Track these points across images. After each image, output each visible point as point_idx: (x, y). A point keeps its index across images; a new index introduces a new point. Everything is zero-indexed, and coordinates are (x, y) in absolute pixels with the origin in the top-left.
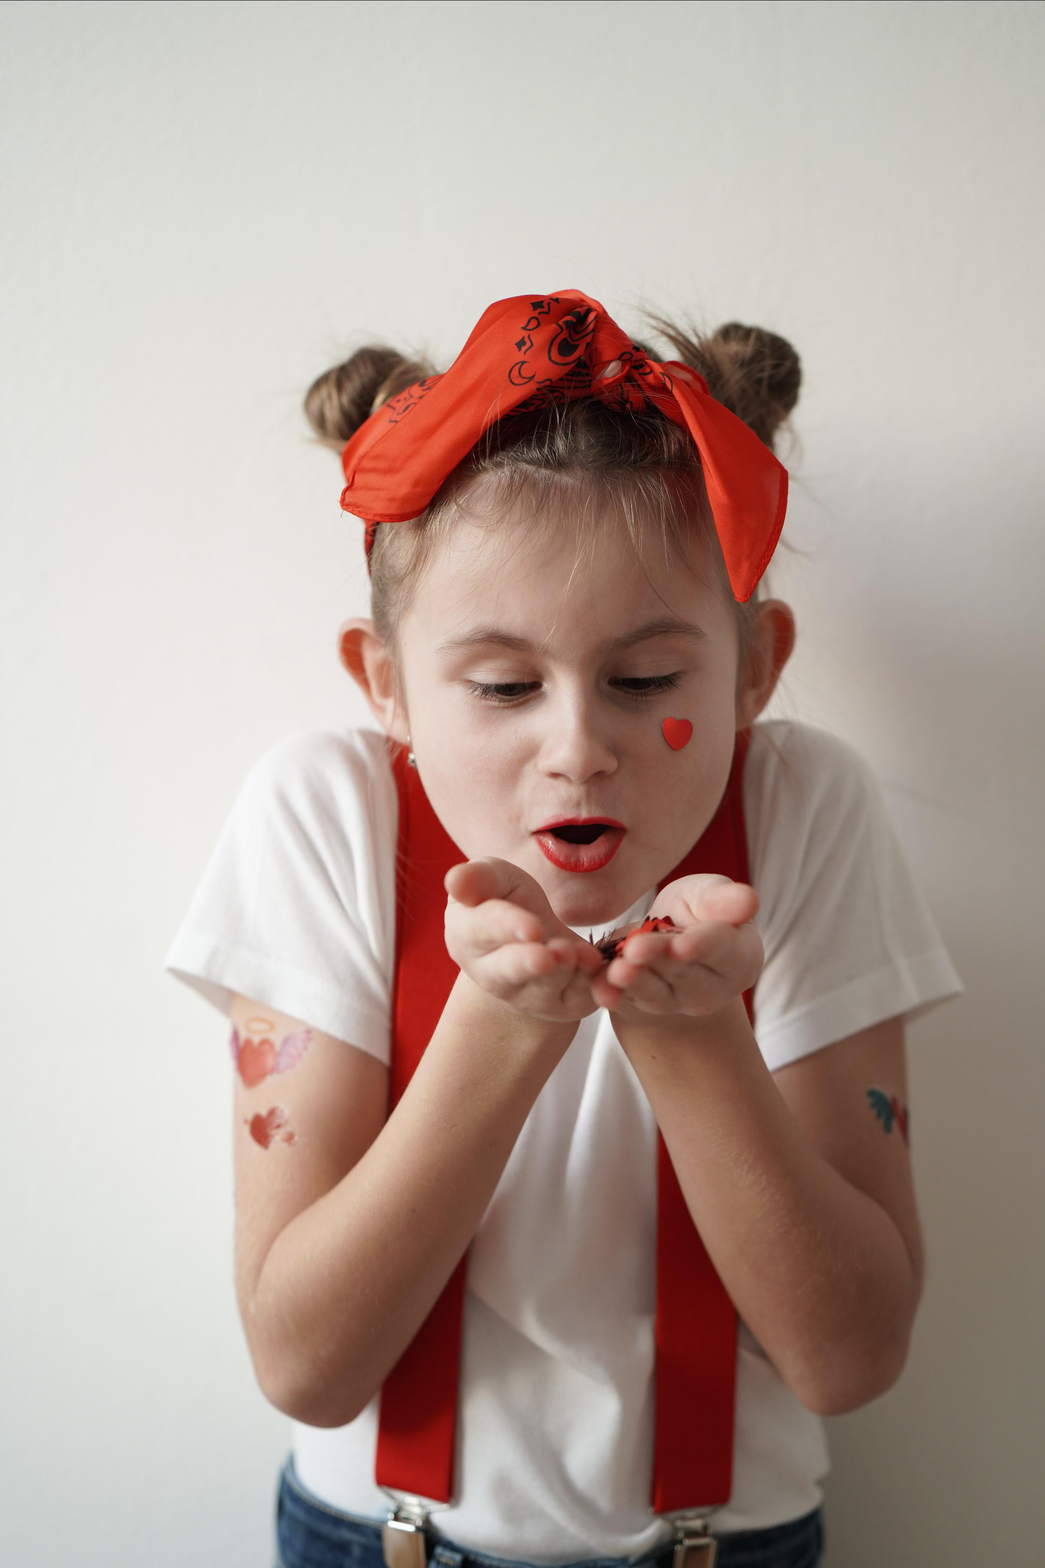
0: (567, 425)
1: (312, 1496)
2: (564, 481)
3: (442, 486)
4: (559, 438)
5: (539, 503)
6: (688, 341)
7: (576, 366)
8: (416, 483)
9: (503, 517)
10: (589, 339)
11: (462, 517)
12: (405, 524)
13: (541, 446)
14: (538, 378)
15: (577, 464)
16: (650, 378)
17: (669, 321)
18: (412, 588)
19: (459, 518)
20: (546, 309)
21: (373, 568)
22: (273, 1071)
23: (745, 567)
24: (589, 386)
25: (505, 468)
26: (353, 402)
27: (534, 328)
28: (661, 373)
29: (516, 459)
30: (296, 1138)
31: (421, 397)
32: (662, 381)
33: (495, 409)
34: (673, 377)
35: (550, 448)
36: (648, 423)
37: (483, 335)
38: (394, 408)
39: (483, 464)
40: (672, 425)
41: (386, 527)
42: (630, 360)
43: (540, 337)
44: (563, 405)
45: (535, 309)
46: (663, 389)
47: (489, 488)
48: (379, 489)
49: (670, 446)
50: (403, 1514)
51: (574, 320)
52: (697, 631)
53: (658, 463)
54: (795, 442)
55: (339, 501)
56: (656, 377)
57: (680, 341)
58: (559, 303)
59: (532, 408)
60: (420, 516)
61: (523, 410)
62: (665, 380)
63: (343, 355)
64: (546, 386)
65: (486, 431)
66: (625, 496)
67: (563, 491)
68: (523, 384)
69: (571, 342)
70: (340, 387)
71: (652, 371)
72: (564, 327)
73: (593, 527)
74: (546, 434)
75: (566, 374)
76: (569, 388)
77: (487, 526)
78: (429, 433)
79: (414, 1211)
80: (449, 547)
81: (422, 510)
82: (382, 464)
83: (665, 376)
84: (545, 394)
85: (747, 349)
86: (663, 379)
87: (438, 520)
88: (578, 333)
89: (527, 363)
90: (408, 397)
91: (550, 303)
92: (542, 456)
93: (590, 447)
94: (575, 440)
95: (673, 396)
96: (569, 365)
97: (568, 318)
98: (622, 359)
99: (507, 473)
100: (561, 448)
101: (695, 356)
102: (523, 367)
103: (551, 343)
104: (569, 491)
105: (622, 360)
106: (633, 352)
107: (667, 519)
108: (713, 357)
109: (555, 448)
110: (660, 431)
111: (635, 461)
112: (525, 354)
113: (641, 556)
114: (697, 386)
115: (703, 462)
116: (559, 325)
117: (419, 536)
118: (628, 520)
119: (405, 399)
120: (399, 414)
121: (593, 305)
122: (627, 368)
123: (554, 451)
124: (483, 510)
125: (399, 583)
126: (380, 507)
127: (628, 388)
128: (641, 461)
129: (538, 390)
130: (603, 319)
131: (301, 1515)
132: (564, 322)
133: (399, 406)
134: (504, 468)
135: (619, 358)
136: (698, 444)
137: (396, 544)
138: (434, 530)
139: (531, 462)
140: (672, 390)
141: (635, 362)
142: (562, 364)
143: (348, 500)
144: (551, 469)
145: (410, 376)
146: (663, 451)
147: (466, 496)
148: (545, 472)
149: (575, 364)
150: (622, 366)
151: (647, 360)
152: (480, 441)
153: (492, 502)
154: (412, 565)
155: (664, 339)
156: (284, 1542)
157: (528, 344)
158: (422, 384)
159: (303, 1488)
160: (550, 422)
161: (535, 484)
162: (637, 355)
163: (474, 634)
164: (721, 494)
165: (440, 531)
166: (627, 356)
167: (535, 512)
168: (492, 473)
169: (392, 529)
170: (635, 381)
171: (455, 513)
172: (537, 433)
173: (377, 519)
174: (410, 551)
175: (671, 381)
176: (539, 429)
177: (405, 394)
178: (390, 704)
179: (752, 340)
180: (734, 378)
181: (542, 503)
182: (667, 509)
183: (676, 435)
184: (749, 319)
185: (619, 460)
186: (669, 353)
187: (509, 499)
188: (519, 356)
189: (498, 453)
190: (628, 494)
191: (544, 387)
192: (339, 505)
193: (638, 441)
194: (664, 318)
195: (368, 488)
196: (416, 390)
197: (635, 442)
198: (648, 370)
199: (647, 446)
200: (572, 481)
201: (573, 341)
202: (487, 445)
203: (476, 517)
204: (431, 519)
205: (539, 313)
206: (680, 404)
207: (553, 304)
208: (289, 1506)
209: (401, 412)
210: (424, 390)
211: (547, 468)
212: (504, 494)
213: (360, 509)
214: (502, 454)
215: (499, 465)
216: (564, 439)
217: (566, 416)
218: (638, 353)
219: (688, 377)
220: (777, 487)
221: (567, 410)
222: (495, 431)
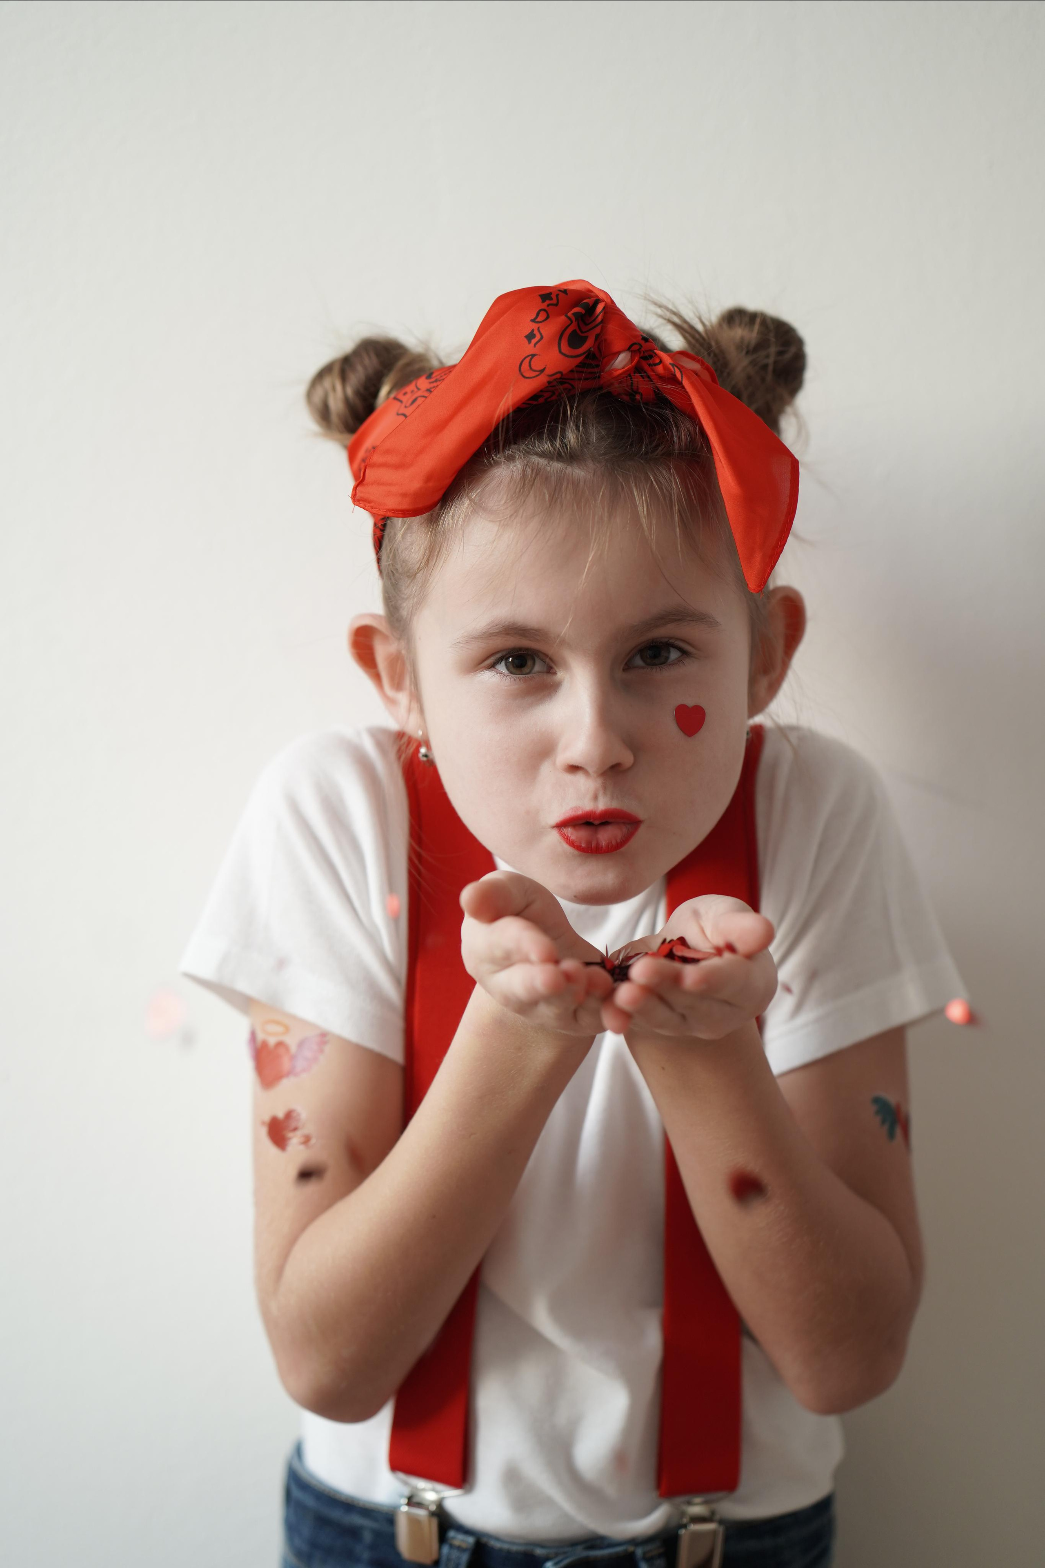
0: (578, 417)
1: (321, 1483)
2: (576, 473)
3: (454, 480)
4: (570, 431)
5: (552, 497)
6: (692, 328)
7: (587, 357)
8: (429, 478)
9: (516, 511)
10: (597, 330)
11: (474, 511)
12: (417, 519)
13: (552, 438)
14: (549, 371)
15: (588, 456)
16: (660, 369)
17: (674, 310)
18: (425, 584)
19: (471, 513)
20: (554, 301)
21: (384, 563)
22: (288, 1074)
23: (758, 558)
24: (599, 377)
25: (517, 461)
26: (357, 393)
27: (543, 321)
28: (670, 364)
29: (528, 453)
30: (313, 1141)
31: (429, 391)
32: (672, 372)
33: (507, 402)
34: (683, 367)
35: (562, 441)
36: (658, 413)
37: (492, 328)
38: (401, 401)
39: (495, 458)
40: (681, 415)
41: (398, 522)
42: (639, 350)
43: (550, 329)
44: (573, 396)
45: (543, 301)
46: (673, 380)
47: (501, 482)
48: (391, 484)
49: (681, 436)
50: (415, 1500)
51: (583, 312)
52: (711, 620)
53: (668, 454)
54: (801, 427)
55: (350, 496)
56: (666, 368)
57: (684, 328)
58: (567, 294)
59: (541, 400)
60: (432, 511)
61: (535, 403)
62: (675, 371)
63: (346, 346)
64: (557, 379)
65: (499, 424)
66: (637, 488)
67: (575, 484)
68: (535, 377)
69: (580, 334)
70: (344, 378)
71: (661, 361)
72: (574, 319)
73: (606, 519)
74: (557, 428)
75: (577, 366)
76: (580, 379)
77: (500, 521)
78: (440, 426)
79: (434, 1217)
80: (462, 542)
81: (434, 505)
82: (392, 459)
83: (675, 367)
84: (554, 386)
85: (752, 335)
86: (673, 370)
87: (451, 514)
88: (586, 325)
89: (536, 357)
90: (415, 389)
91: (558, 294)
92: (554, 449)
93: (601, 439)
94: (586, 432)
95: (683, 387)
96: (580, 356)
97: (577, 310)
98: (631, 349)
99: (519, 466)
100: (572, 441)
101: (702, 345)
102: (533, 359)
103: (560, 337)
104: (582, 483)
105: (631, 351)
106: (642, 342)
107: (679, 511)
108: (717, 342)
109: (566, 441)
110: (670, 422)
111: (646, 453)
112: (535, 346)
113: (654, 547)
114: (706, 376)
115: (714, 452)
116: (569, 318)
117: (432, 531)
118: (641, 513)
119: (412, 392)
120: (406, 407)
121: (601, 296)
122: (636, 359)
123: (565, 445)
124: (496, 504)
125: (412, 578)
126: (392, 503)
127: (637, 378)
128: (652, 452)
129: (549, 383)
130: (612, 310)
131: (310, 1501)
132: (572, 314)
133: (406, 399)
134: (515, 462)
135: (629, 349)
136: (709, 435)
137: (409, 539)
138: (446, 524)
139: (542, 455)
140: (682, 380)
141: (644, 352)
142: (572, 357)
143: (359, 495)
144: (563, 462)
145: (417, 366)
146: (674, 441)
147: (479, 491)
148: (557, 466)
149: (585, 355)
150: (631, 356)
151: (655, 351)
152: (492, 434)
153: (505, 496)
154: (425, 559)
155: (670, 327)
156: (291, 1528)
157: (538, 337)
158: (429, 376)
159: (311, 1475)
160: (561, 415)
161: (547, 478)
162: (645, 346)
163: (490, 628)
164: (733, 484)
165: (453, 526)
166: (636, 347)
167: (548, 505)
168: (504, 466)
169: (404, 523)
170: (645, 372)
171: (467, 508)
172: (548, 426)
173: (389, 514)
174: (422, 546)
175: (681, 372)
176: (550, 422)
177: (411, 387)
178: (403, 698)
179: (757, 327)
180: (740, 365)
181: (554, 498)
182: (680, 501)
183: (686, 426)
184: (752, 304)
185: (631, 452)
186: (675, 341)
187: (523, 493)
188: (529, 349)
189: (509, 447)
190: (639, 485)
191: (555, 380)
192: (350, 500)
193: (649, 432)
194: (670, 307)
195: (379, 483)
196: (423, 383)
197: (645, 434)
198: (657, 361)
199: (657, 437)
200: (584, 475)
201: (582, 332)
202: (500, 438)
203: (489, 511)
204: (443, 514)
205: (548, 305)
206: (690, 395)
207: (561, 295)
208: (296, 1493)
209: (408, 404)
210: (430, 383)
211: (559, 461)
212: (516, 488)
213: (372, 504)
214: (514, 447)
215: (511, 459)
216: (575, 431)
217: (576, 408)
218: (647, 343)
219: (695, 366)
220: (788, 476)
221: (577, 403)
222: (508, 424)
